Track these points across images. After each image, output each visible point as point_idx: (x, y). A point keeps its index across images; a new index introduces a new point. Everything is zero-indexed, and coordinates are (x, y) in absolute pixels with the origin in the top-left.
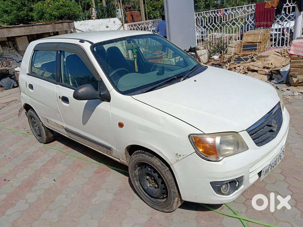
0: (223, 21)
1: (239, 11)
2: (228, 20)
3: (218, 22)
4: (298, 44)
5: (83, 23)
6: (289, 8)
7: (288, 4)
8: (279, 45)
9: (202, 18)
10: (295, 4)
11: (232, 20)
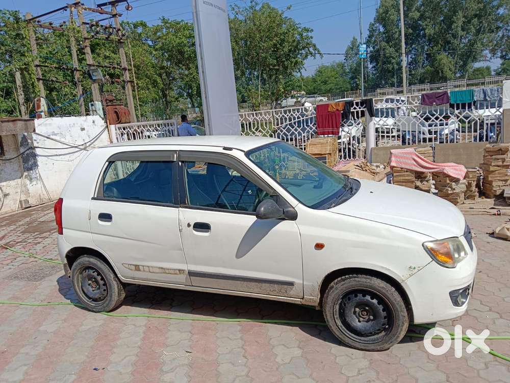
0: (273, 126)
1: (294, 113)
2: (280, 125)
3: (267, 127)
4: (400, 154)
5: (42, 122)
6: (357, 112)
7: (356, 107)
8: (350, 158)
9: (243, 121)
10: (364, 108)
11: (287, 125)
